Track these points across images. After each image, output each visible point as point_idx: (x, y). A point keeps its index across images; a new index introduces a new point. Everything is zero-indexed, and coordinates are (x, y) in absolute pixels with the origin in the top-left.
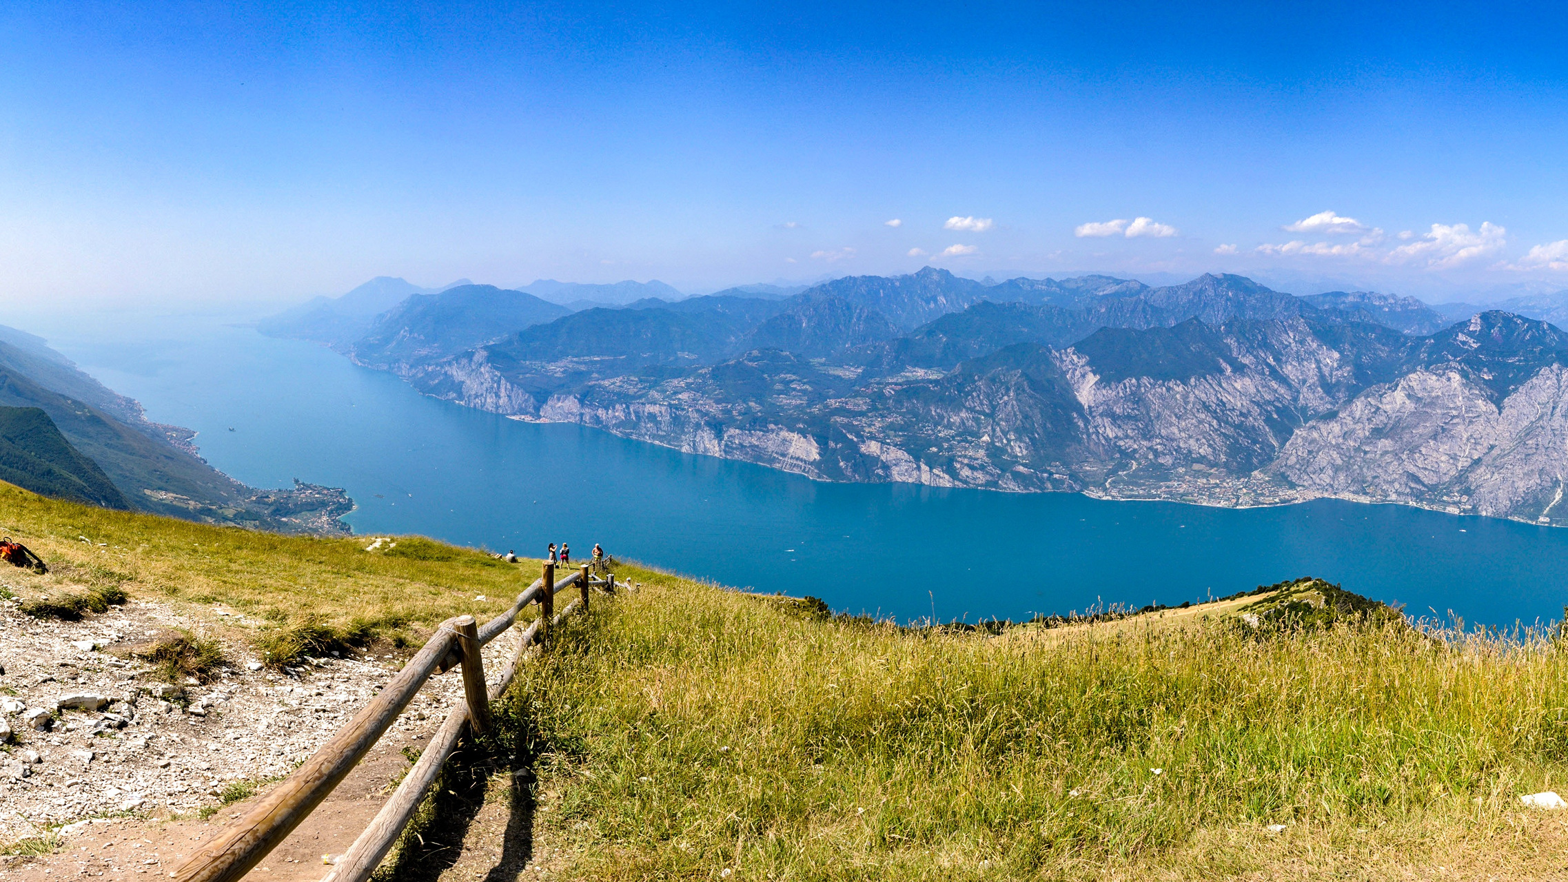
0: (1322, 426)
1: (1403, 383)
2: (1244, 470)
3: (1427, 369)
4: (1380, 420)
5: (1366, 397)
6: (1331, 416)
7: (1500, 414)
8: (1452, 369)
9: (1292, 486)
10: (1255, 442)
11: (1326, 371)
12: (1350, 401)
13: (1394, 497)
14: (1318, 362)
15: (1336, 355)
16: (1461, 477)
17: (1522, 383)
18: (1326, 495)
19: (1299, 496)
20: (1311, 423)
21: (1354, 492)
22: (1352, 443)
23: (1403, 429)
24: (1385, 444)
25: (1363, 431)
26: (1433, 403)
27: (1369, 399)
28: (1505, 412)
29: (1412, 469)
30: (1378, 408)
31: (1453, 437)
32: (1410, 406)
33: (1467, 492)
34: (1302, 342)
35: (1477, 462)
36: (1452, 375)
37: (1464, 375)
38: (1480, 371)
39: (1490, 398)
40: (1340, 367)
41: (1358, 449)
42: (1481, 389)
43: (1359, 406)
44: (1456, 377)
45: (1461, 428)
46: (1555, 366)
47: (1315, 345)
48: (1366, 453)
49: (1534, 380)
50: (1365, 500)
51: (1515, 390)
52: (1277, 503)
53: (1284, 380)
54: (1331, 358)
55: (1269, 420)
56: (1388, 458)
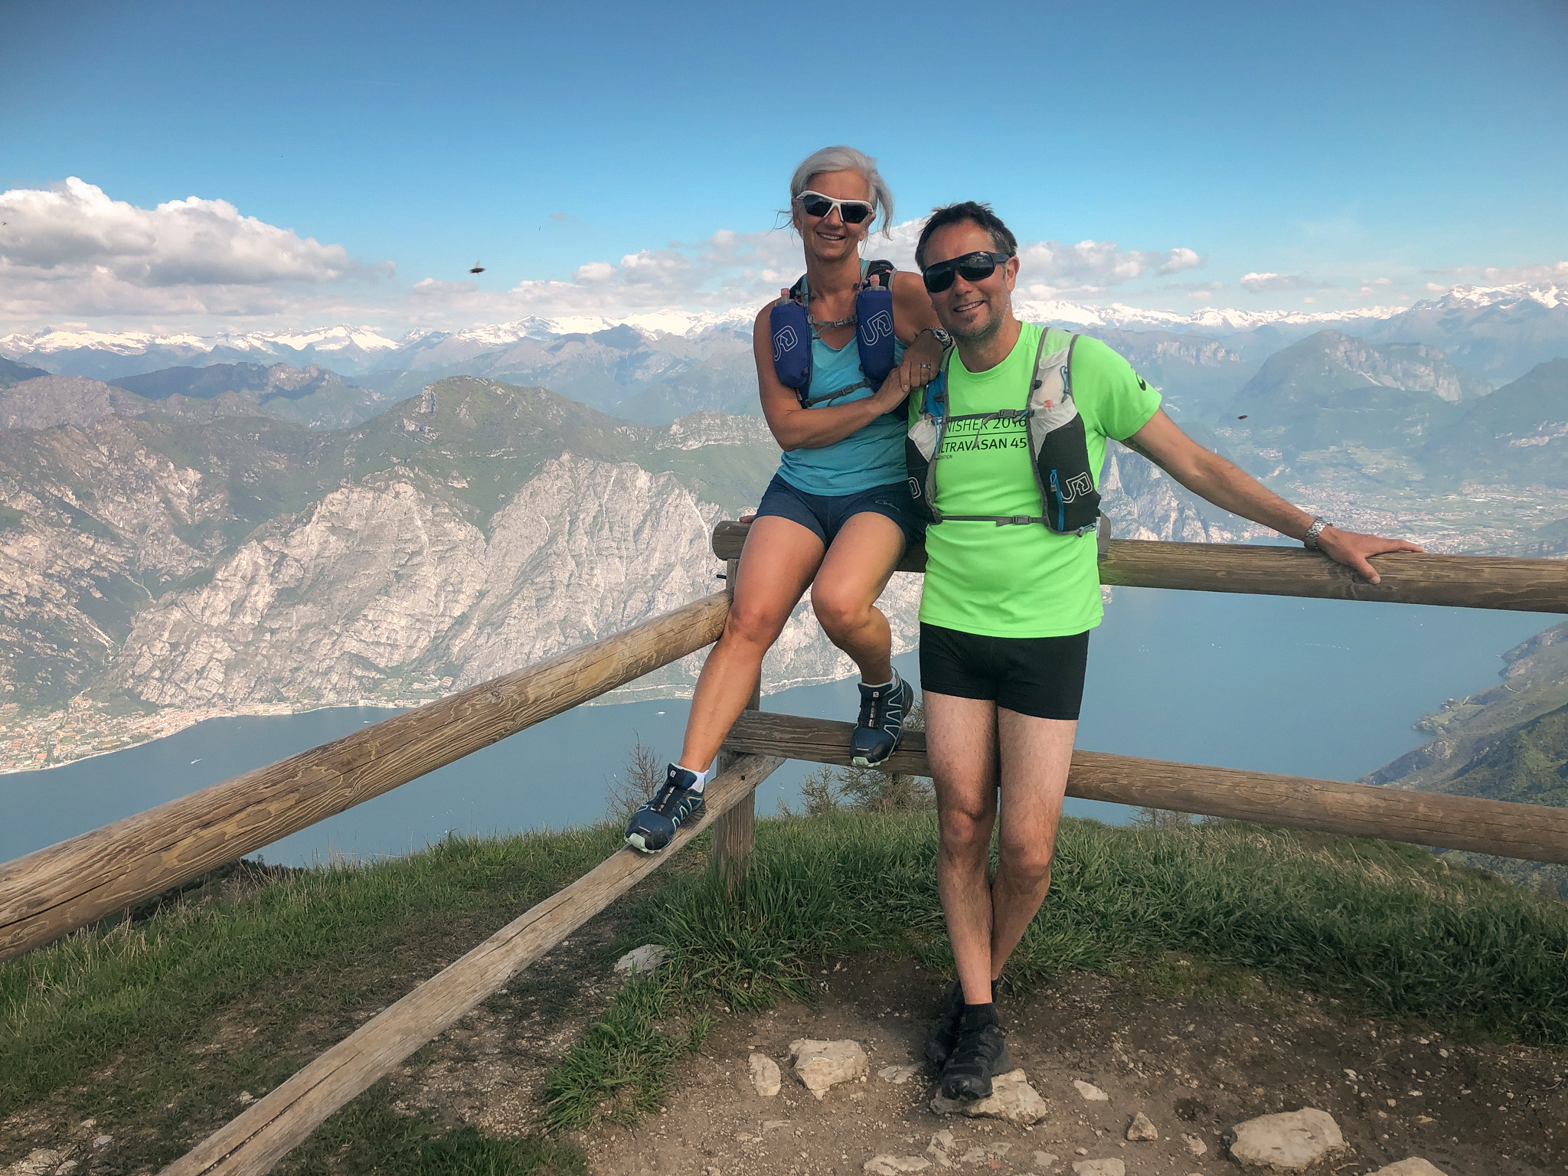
0: (185, 597)
1: (321, 509)
2: (54, 697)
3: (358, 482)
4: (290, 572)
5: (260, 540)
6: (202, 579)
7: (487, 540)
8: (399, 479)
9: (151, 708)
10: (65, 645)
11: (182, 505)
12: (231, 550)
13: (331, 697)
14: (162, 490)
15: (193, 475)
16: (438, 648)
17: (518, 488)
18: (214, 713)
19: (167, 724)
20: (167, 597)
21: (262, 701)
22: (248, 619)
23: (331, 584)
24: (303, 612)
25: (262, 596)
26: (374, 536)
27: (265, 543)
28: (497, 536)
29: (352, 646)
30: (284, 556)
31: (415, 587)
32: (336, 545)
33: (452, 670)
34: (127, 459)
35: (462, 621)
36: (402, 487)
37: (420, 486)
38: (446, 477)
39: (469, 518)
40: (203, 496)
41: (259, 629)
42: (451, 505)
43: (248, 557)
44: (407, 490)
45: (426, 570)
46: (566, 457)
47: (152, 463)
48: (273, 632)
49: (535, 482)
50: (284, 710)
51: (508, 500)
52: (128, 744)
53: (104, 532)
54: (184, 483)
55: (85, 603)
56: (311, 636)
